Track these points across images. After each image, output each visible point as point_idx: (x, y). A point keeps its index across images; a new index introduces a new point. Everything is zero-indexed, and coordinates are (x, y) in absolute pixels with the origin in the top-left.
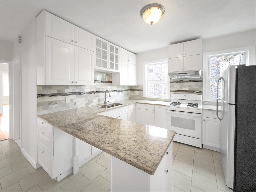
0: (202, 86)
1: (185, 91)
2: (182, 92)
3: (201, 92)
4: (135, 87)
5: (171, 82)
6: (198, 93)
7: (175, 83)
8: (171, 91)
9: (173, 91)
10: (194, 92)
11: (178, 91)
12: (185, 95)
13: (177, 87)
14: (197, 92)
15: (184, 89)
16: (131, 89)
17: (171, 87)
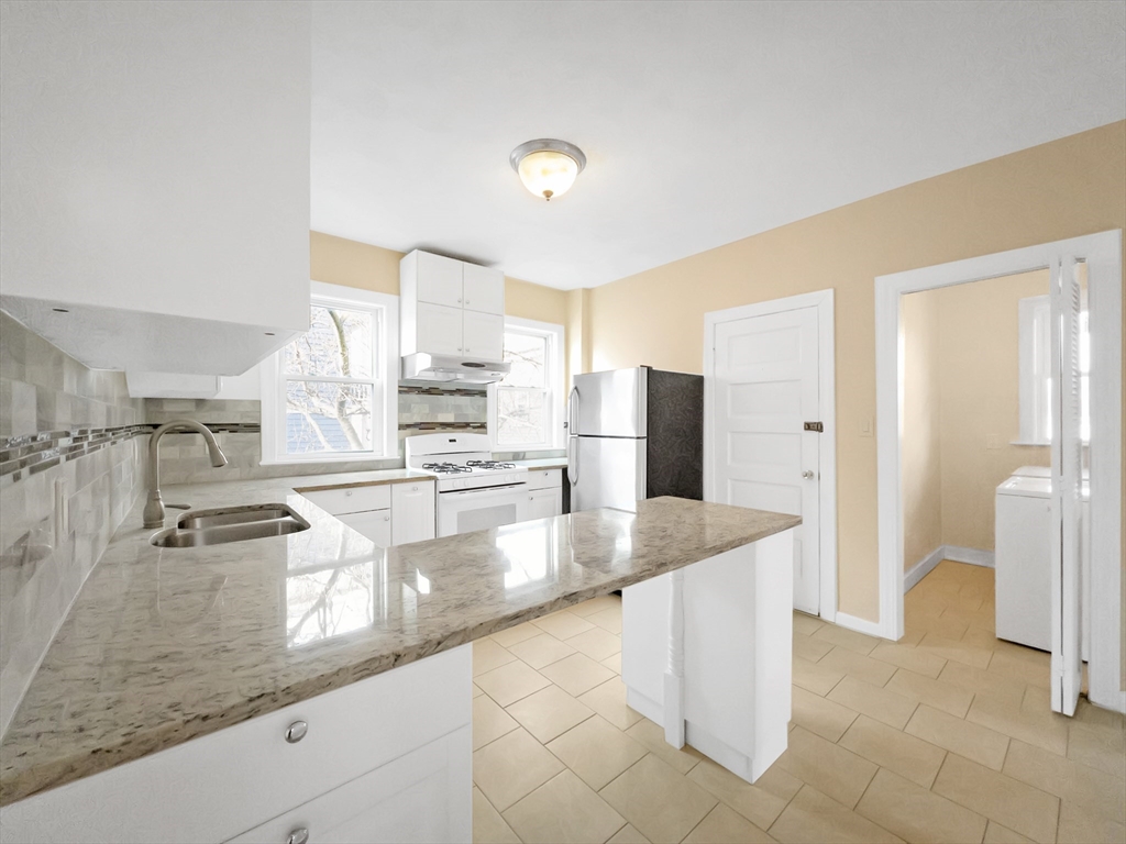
0: (484, 409)
1: (445, 425)
2: (437, 429)
3: (483, 426)
4: (191, 407)
5: (400, 392)
6: (476, 430)
7: (414, 397)
8: (401, 427)
9: (408, 426)
10: (467, 425)
11: (422, 426)
12: (452, 436)
13: (421, 409)
14: (474, 427)
15: (442, 418)
16: (147, 418)
17: (403, 408)
